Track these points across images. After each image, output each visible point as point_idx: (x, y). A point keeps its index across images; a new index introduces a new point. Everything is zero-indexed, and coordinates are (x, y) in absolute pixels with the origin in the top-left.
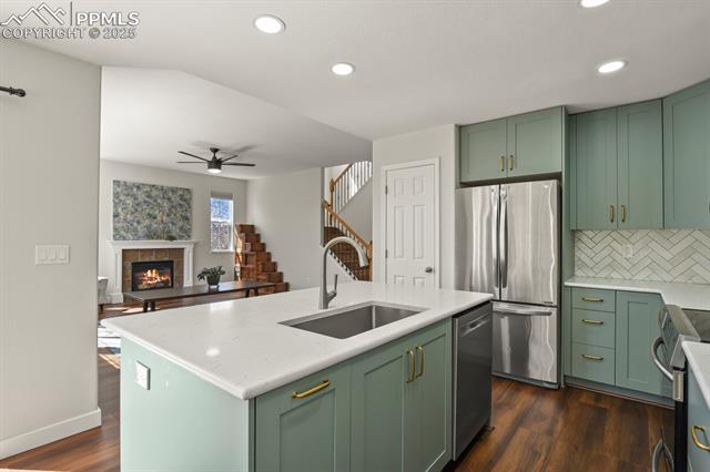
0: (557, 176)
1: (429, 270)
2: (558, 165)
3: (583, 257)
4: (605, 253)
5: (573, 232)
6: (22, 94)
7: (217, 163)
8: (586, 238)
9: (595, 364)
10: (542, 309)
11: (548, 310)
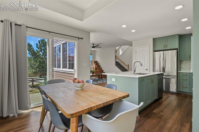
0: (177, 49)
1: (146, 70)
2: (177, 47)
3: (183, 67)
4: (188, 66)
5: (181, 61)
6: (82, 39)
7: (94, 47)
8: (184, 62)
9: (185, 88)
10: (173, 77)
11: (174, 77)
